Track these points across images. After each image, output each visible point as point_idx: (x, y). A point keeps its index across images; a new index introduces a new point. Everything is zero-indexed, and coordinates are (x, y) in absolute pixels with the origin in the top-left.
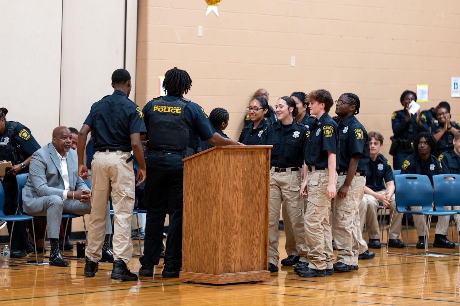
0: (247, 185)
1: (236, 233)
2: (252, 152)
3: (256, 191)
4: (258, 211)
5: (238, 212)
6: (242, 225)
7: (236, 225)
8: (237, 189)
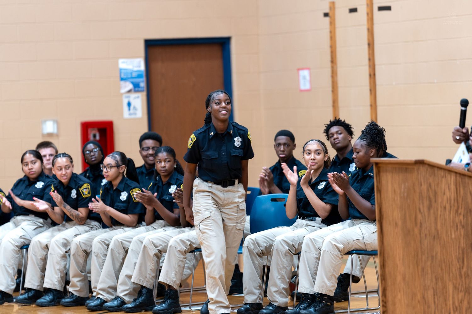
0: (404, 220)
1: (400, 291)
2: (406, 169)
3: (413, 230)
4: (417, 262)
5: (400, 260)
6: (404, 279)
7: (399, 278)
8: (396, 224)
